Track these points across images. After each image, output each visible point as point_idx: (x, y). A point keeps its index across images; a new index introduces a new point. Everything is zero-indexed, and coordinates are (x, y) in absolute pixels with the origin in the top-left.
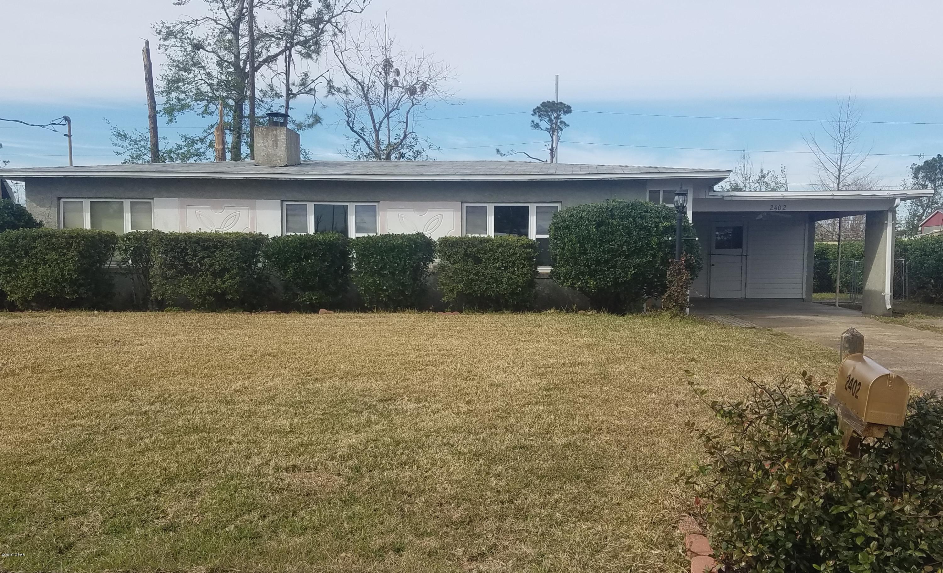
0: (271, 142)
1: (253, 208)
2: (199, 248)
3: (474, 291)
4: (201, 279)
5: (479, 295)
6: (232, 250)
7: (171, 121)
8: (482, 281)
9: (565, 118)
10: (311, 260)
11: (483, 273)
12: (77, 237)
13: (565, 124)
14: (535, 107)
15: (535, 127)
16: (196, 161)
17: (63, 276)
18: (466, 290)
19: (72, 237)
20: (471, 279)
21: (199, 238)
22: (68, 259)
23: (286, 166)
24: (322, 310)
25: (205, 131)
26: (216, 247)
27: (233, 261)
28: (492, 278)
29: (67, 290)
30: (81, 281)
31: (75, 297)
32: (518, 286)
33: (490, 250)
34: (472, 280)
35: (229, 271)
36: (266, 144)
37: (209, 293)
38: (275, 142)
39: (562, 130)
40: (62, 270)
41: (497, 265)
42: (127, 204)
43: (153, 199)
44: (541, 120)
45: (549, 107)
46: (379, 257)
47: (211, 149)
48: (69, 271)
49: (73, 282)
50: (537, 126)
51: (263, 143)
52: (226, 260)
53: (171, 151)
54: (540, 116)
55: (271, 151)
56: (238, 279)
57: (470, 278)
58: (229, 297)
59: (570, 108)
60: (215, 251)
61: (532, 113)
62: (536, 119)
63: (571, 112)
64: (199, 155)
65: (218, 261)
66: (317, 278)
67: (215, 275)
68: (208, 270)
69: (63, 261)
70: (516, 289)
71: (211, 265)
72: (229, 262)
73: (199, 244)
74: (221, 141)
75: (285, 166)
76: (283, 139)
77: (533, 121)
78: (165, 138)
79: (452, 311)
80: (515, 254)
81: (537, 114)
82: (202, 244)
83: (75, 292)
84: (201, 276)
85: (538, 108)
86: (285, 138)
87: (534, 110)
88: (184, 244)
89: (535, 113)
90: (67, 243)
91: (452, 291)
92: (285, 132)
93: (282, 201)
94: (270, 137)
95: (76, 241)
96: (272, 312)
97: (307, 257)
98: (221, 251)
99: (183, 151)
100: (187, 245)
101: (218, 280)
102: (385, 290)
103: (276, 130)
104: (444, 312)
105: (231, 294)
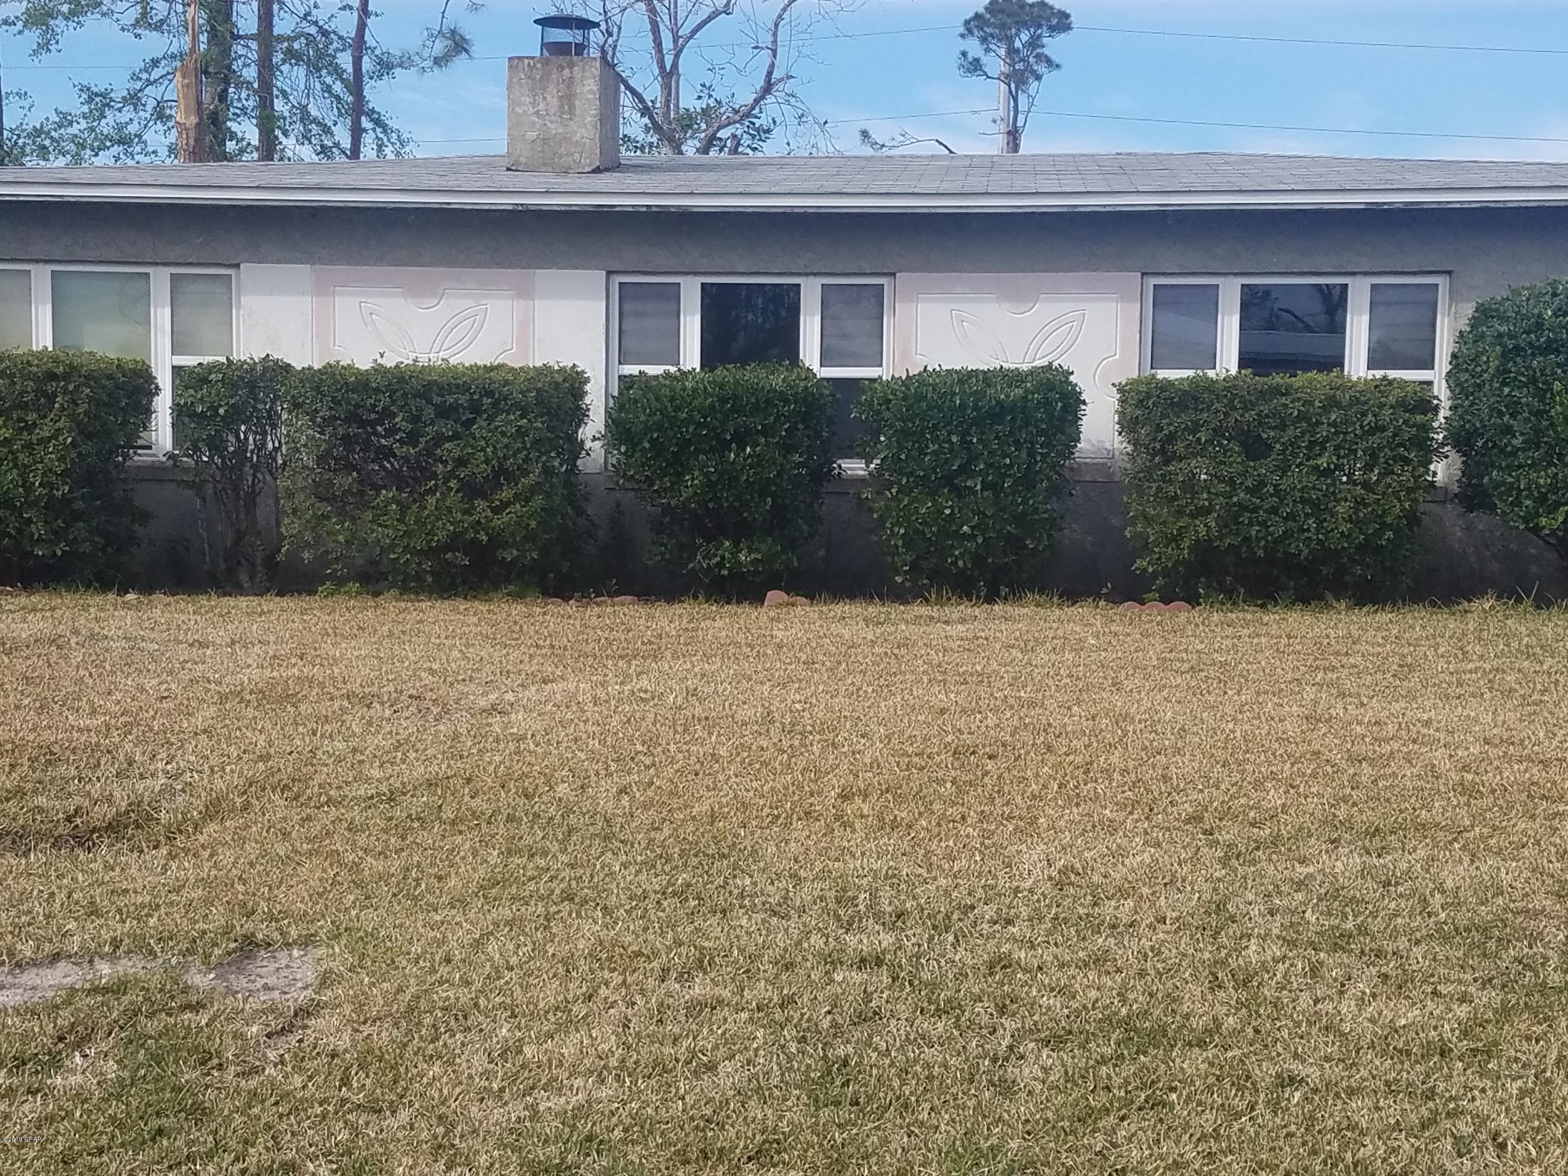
0: (555, 102)
1: (525, 293)
2: (429, 412)
3: (1247, 539)
4: (431, 500)
5: (1261, 553)
6: (522, 417)
7: (44, 46)
8: (1274, 510)
9: (1053, 45)
10: (755, 445)
11: (1276, 486)
12: (66, 377)
13: (1049, 62)
14: (971, 15)
15: (968, 71)
16: (117, 159)
17: (29, 488)
18: (1221, 538)
19: (52, 376)
20: (1239, 504)
21: (430, 383)
22: (40, 441)
23: (597, 171)
24: (774, 596)
25: (135, 77)
26: (476, 408)
27: (525, 448)
28: (1303, 501)
29: (38, 529)
30: (79, 505)
31: (59, 553)
32: (1384, 526)
33: (1301, 417)
34: (1243, 507)
35: (511, 478)
36: (542, 106)
37: (454, 542)
38: (568, 100)
39: (1038, 78)
40: (25, 469)
41: (1323, 462)
42: (160, 279)
43: (237, 266)
44: (988, 50)
45: (1009, 15)
46: (954, 439)
47: (159, 125)
48: (44, 474)
49: (53, 507)
50: (975, 67)
51: (534, 104)
52: (506, 446)
53: (38, 132)
54: (984, 40)
55: (555, 128)
56: (538, 501)
57: (1235, 499)
58: (510, 555)
59: (1067, 16)
60: (472, 421)
61: (962, 30)
62: (974, 47)
63: (1068, 28)
64: (124, 141)
65: (483, 450)
66: (769, 500)
67: (472, 490)
68: (451, 475)
69: (29, 446)
70: (1378, 534)
71: (461, 462)
72: (515, 454)
73: (429, 401)
74: (193, 103)
75: (593, 172)
76: (591, 92)
77: (964, 54)
78: (22, 95)
79: (1166, 600)
80: (1378, 429)
81: (976, 33)
82: (437, 400)
83: (58, 535)
84: (432, 491)
85: (978, 16)
86: (595, 88)
87: (967, 22)
88: (384, 400)
89: (970, 31)
90: (40, 392)
91: (1175, 540)
92: (597, 73)
93: (609, 273)
94: (552, 88)
95: (65, 389)
96: (629, 598)
97: (741, 439)
98: (490, 419)
99: (74, 129)
100: (393, 402)
101: (481, 504)
102: (965, 536)
103: (571, 65)
104: (1142, 603)
105: (515, 545)
